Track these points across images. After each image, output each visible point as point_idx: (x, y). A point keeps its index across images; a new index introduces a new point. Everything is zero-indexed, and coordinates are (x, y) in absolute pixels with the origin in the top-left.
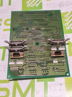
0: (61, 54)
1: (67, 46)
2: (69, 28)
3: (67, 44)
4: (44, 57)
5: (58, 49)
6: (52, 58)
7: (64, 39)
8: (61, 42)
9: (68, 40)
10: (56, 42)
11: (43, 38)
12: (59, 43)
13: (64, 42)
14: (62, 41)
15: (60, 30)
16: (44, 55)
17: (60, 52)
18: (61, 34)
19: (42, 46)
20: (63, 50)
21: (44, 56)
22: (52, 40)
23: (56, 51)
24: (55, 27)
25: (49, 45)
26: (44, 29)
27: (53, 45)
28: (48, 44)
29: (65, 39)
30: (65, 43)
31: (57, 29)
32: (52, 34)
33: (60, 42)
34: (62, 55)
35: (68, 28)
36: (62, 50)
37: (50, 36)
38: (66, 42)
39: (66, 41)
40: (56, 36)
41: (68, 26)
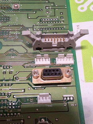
0: (63, 77)
1: (78, 53)
2: (85, 9)
3: (81, 48)
4: (12, 84)
5: (53, 60)
6: (34, 88)
7: (71, 33)
8: (62, 41)
9: (82, 35)
10: (47, 41)
11: (14, 31)
12: (58, 43)
13: (70, 40)
14: (67, 40)
15: (61, 10)
16: (13, 80)
17: (57, 70)
18: (63, 21)
19: (10, 53)
20: (69, 65)
21: (10, 82)
22: (37, 36)
23: (48, 67)
24: (49, 3)
25: (31, 50)
26: (19, 6)
27: (39, 49)
28: (28, 48)
29: (75, 34)
30: (75, 45)
31: (54, 9)
32: (40, 21)
33: (59, 41)
34: (65, 80)
35: (82, 8)
36: (64, 66)
37: (35, 27)
38: (78, 43)
39: (78, 38)
40: (50, 25)
41: (82, 4)
